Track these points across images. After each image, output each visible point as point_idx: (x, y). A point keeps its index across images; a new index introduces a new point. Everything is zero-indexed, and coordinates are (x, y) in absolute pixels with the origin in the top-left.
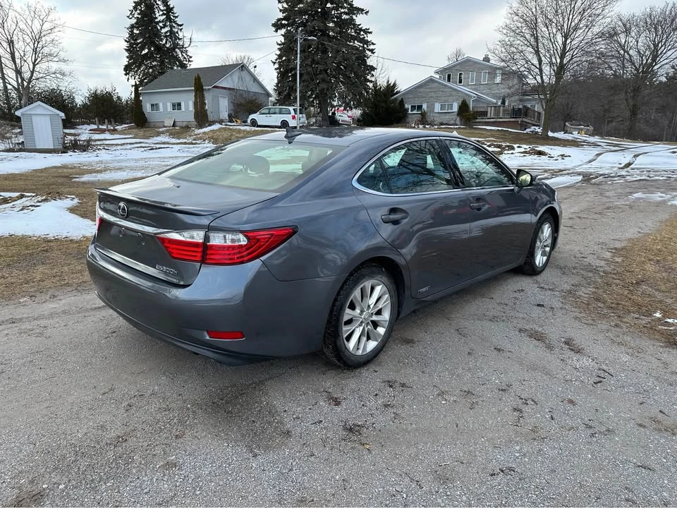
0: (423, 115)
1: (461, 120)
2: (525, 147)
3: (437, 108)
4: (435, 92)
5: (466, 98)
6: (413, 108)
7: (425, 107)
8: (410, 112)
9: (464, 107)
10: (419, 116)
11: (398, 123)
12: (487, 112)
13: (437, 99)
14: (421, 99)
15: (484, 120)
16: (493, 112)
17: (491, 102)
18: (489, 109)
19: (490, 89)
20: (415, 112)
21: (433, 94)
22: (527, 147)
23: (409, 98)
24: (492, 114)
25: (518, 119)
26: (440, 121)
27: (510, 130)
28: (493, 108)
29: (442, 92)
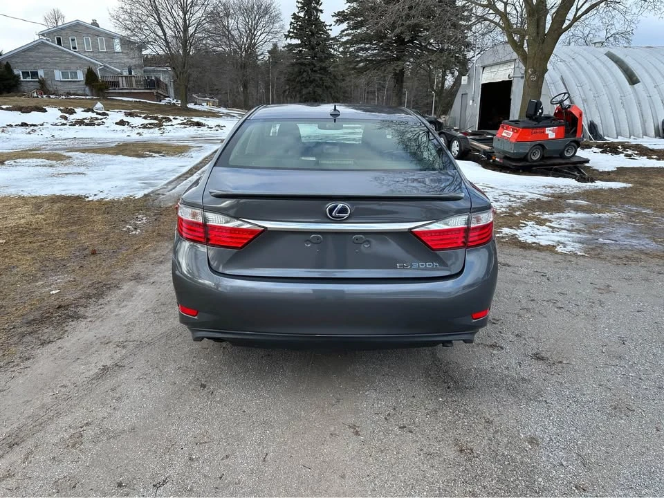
0: (42, 83)
1: (92, 91)
2: (180, 119)
3: (58, 75)
4: (50, 57)
5: (91, 66)
6: (26, 74)
7: (41, 73)
8: (22, 79)
9: (91, 77)
10: (38, 84)
11: (9, 92)
12: (118, 82)
13: (56, 65)
14: (34, 65)
15: (117, 91)
16: (124, 82)
17: (116, 71)
18: (120, 79)
19: (111, 58)
20: (29, 79)
21: (48, 60)
22: (183, 118)
23: (17, 63)
24: (125, 85)
25: (153, 91)
26: (67, 91)
27: (148, 102)
28: (124, 78)
29: (61, 57)
